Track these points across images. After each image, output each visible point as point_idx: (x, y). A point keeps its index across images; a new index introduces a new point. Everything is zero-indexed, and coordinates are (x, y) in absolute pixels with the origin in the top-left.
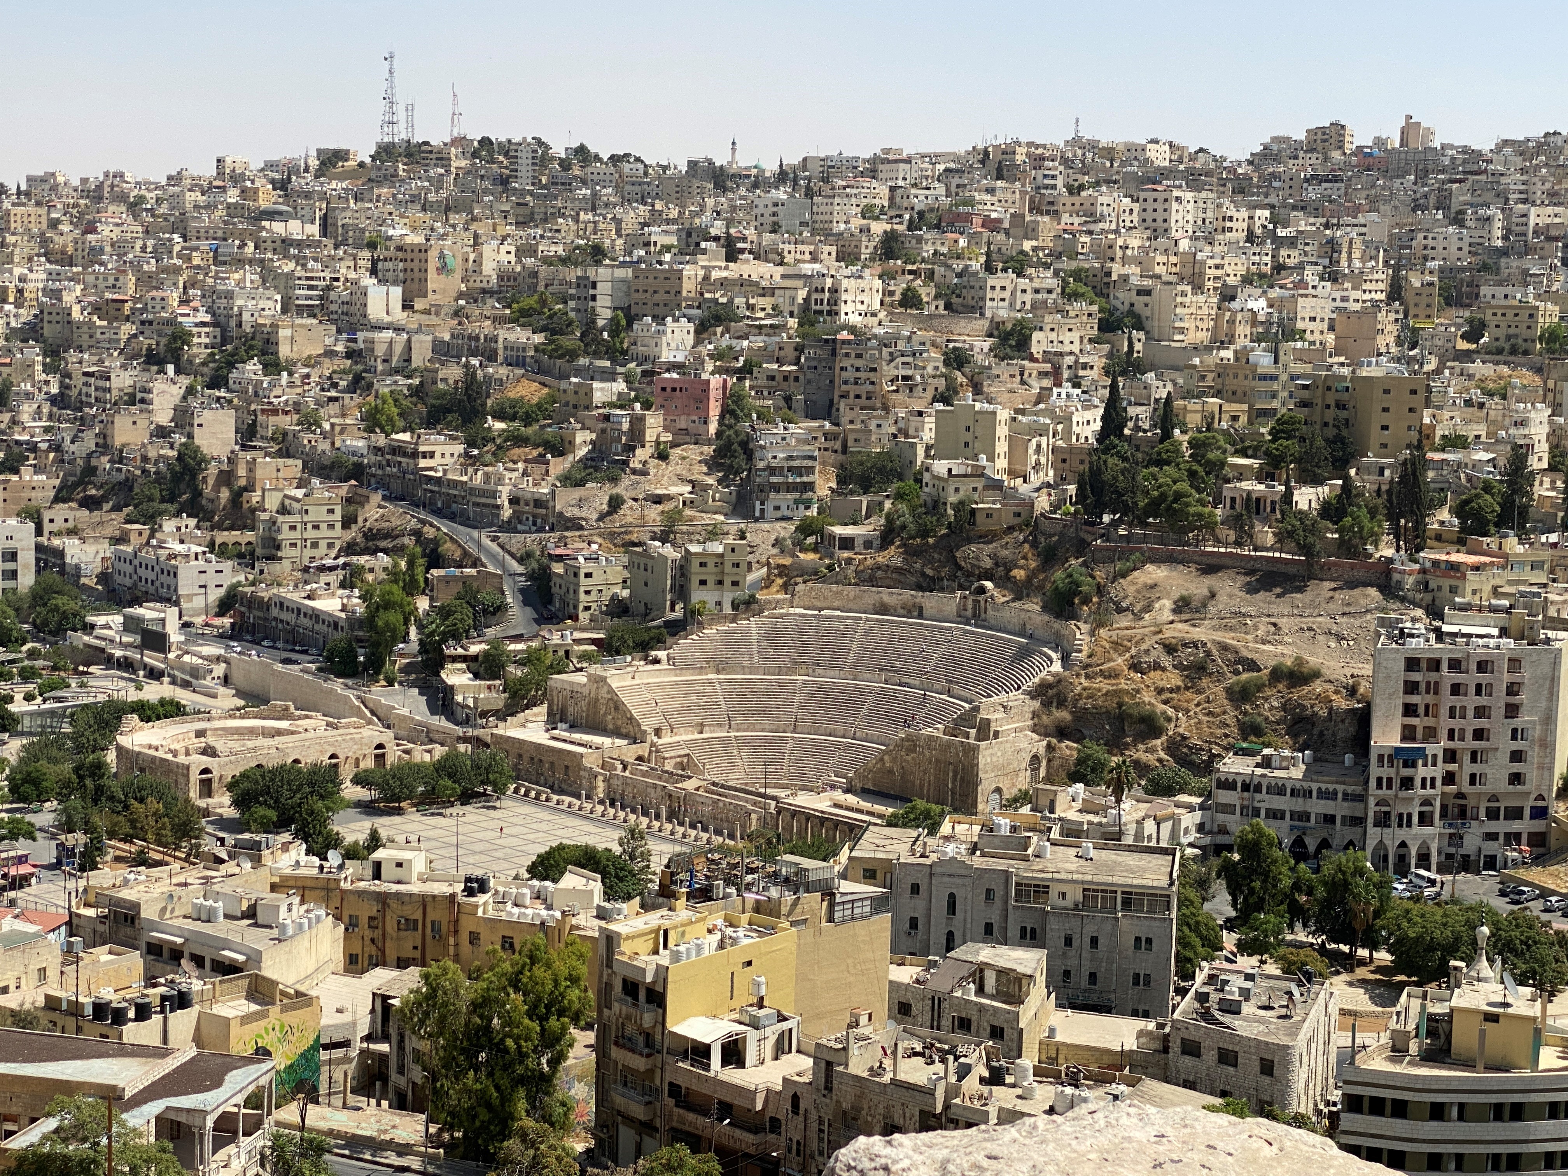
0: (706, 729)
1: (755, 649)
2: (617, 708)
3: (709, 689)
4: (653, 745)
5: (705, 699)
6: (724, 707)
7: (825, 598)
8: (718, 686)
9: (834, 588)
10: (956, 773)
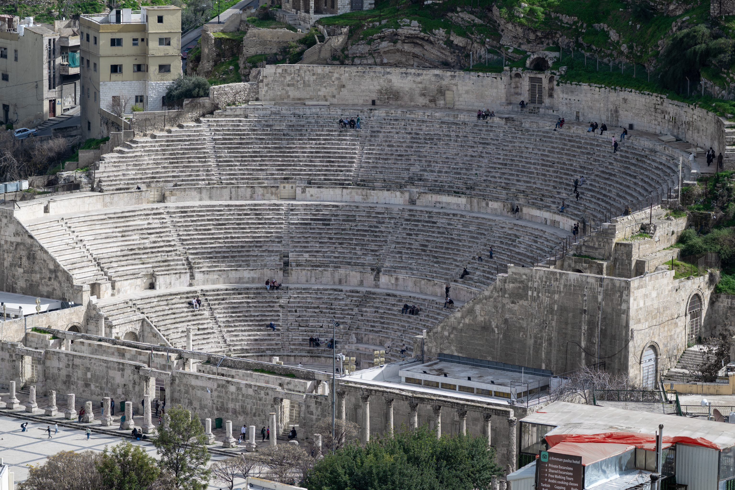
0: (160, 281)
1: (212, 162)
2: (31, 257)
3: (156, 223)
4: (91, 307)
5: (153, 238)
6: (180, 248)
7: (306, 84)
8: (168, 219)
9: (319, 69)
10: (592, 325)
